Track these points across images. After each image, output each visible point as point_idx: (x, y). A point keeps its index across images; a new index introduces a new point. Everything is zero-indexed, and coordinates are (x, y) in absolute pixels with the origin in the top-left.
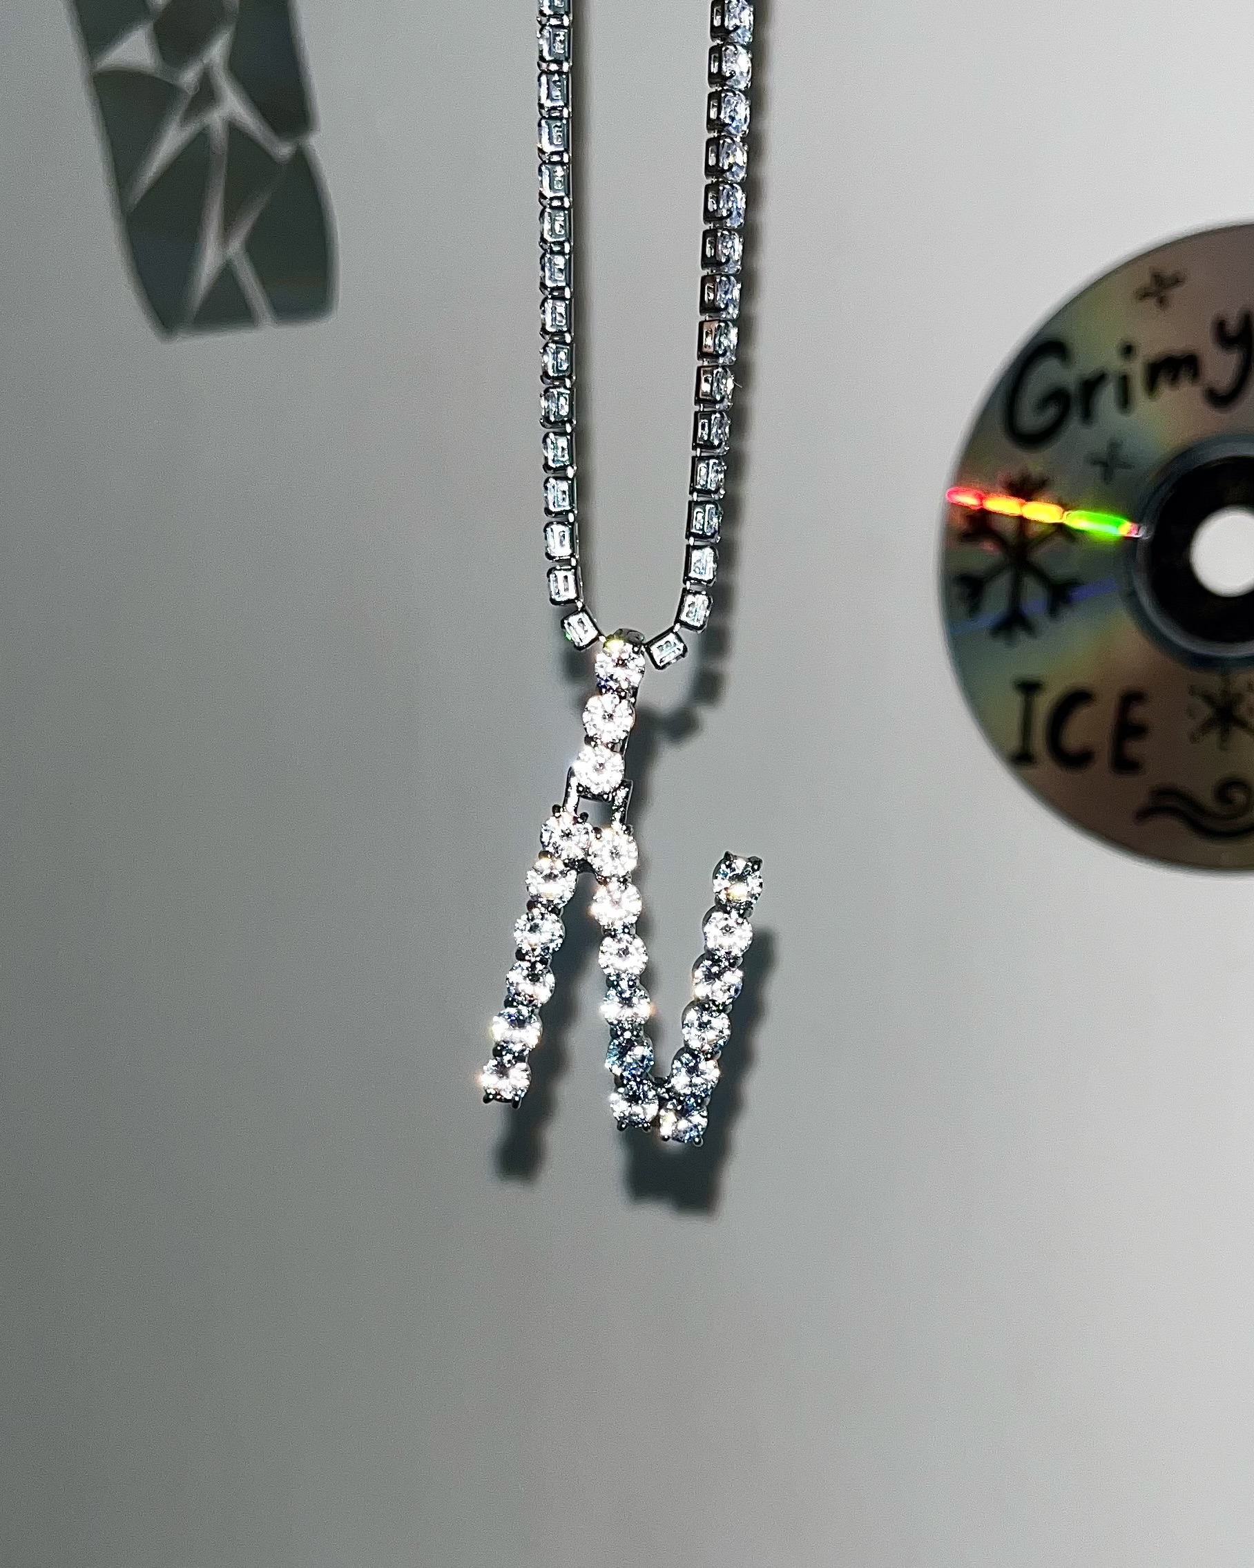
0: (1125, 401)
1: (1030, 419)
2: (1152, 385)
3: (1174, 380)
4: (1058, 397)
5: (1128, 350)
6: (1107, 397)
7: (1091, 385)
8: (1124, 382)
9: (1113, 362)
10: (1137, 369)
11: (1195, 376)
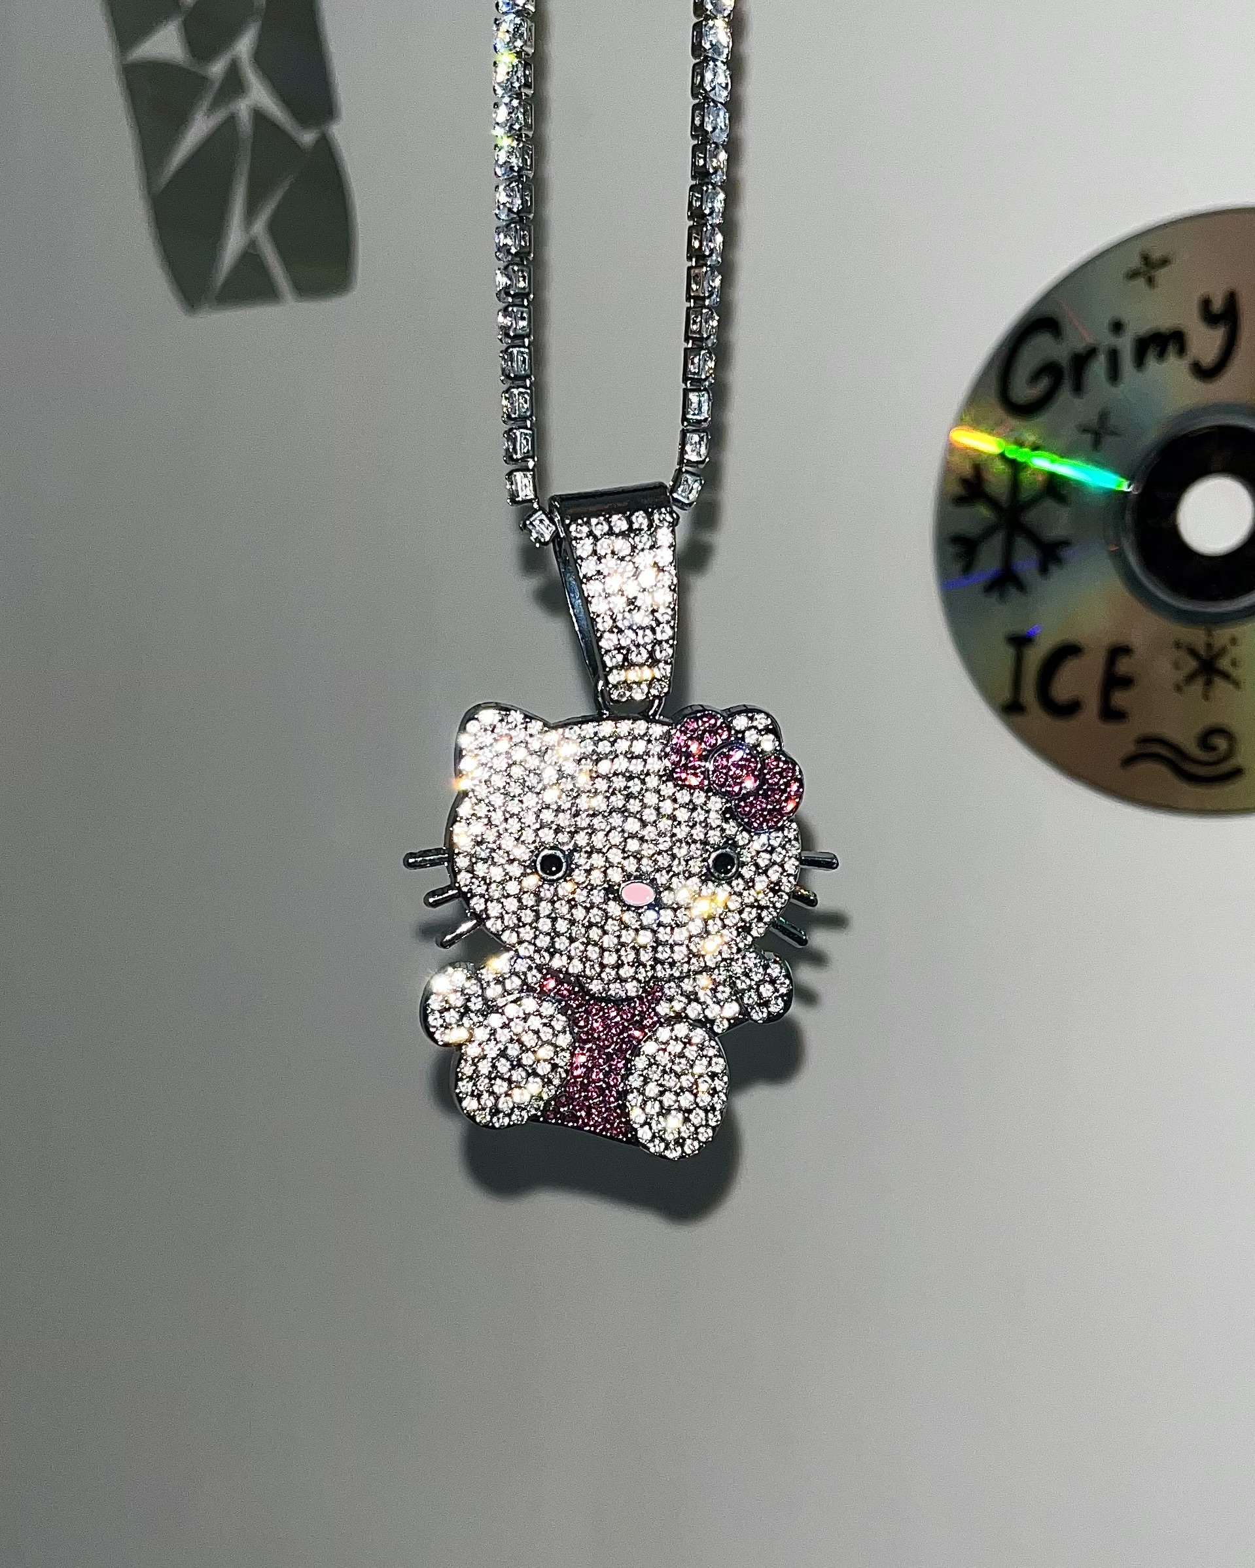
0: (1114, 374)
1: (1023, 391)
2: (1140, 361)
3: (1161, 355)
4: (1051, 370)
5: (1117, 327)
6: (1098, 367)
7: (1082, 360)
8: (1114, 356)
9: (1102, 337)
10: (1125, 344)
11: (1182, 350)
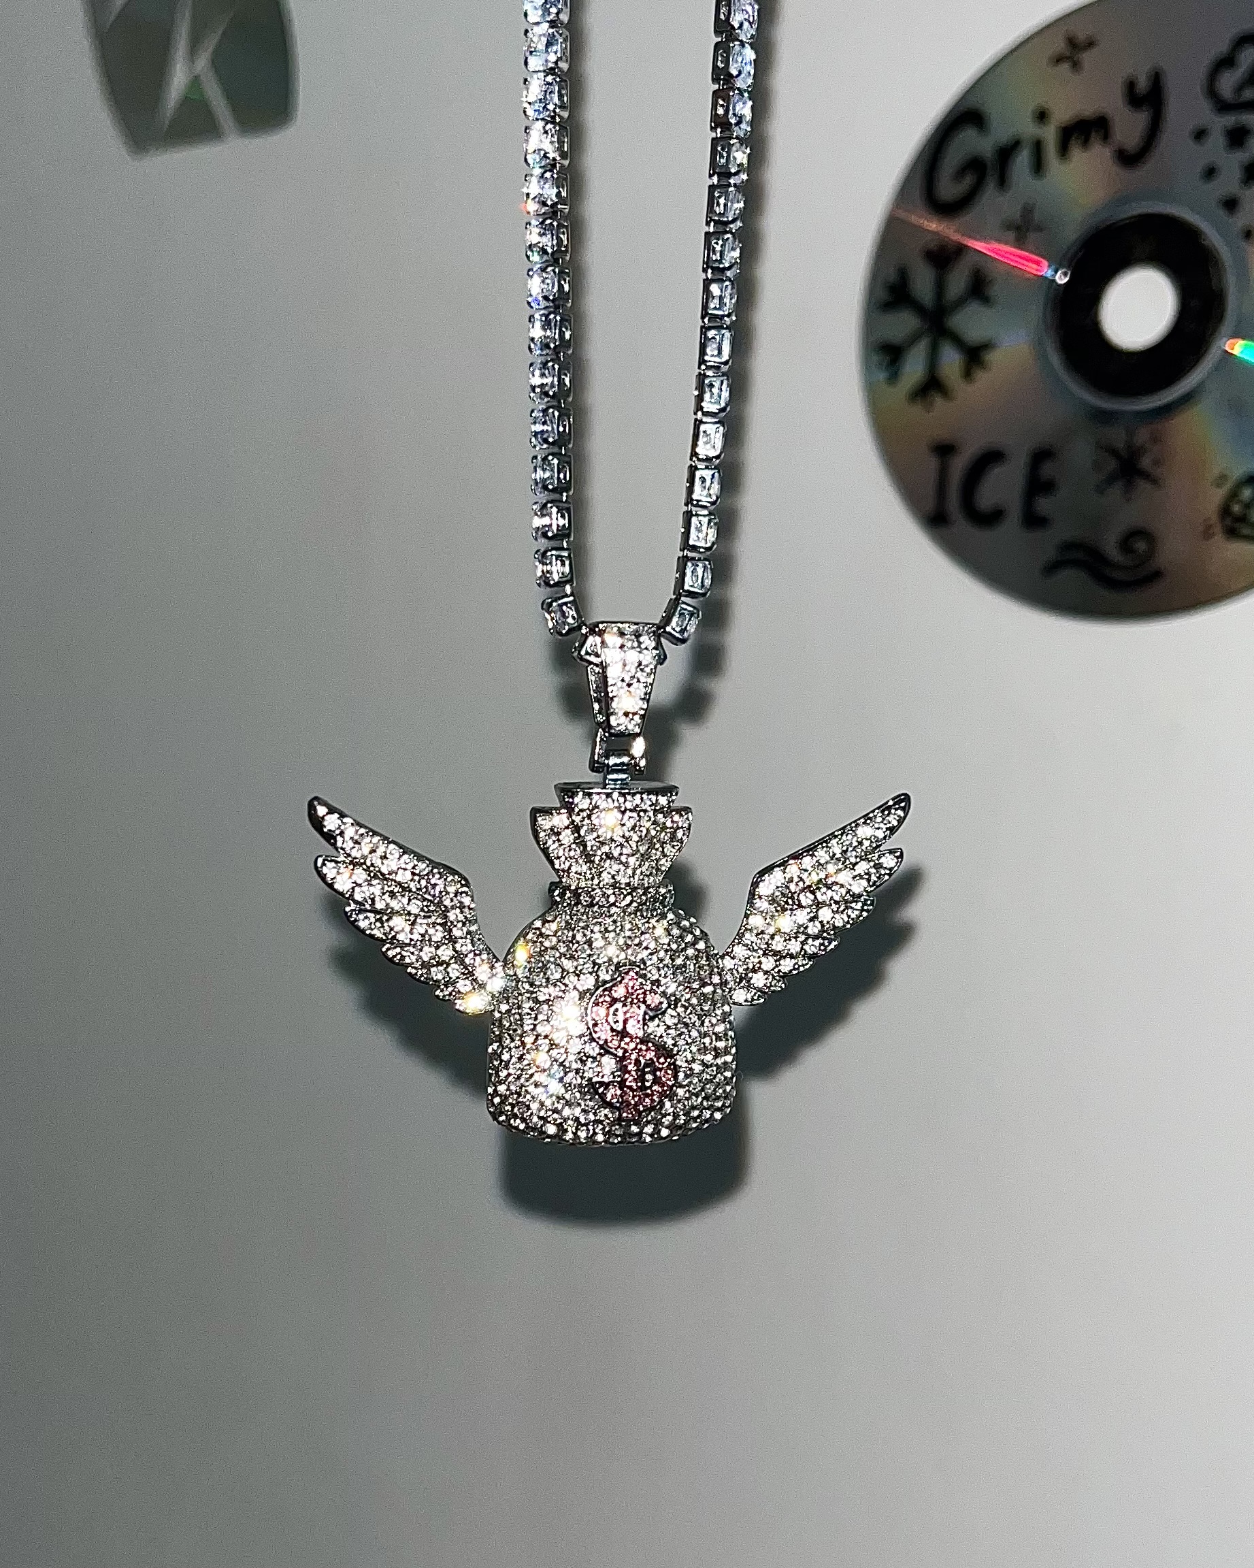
0: (1038, 166)
1: (948, 189)
2: (1064, 150)
3: (1086, 143)
4: (975, 166)
5: (1042, 116)
6: (1022, 161)
7: (1006, 153)
8: (1038, 147)
9: (1027, 128)
10: (1050, 135)
11: (1106, 138)
